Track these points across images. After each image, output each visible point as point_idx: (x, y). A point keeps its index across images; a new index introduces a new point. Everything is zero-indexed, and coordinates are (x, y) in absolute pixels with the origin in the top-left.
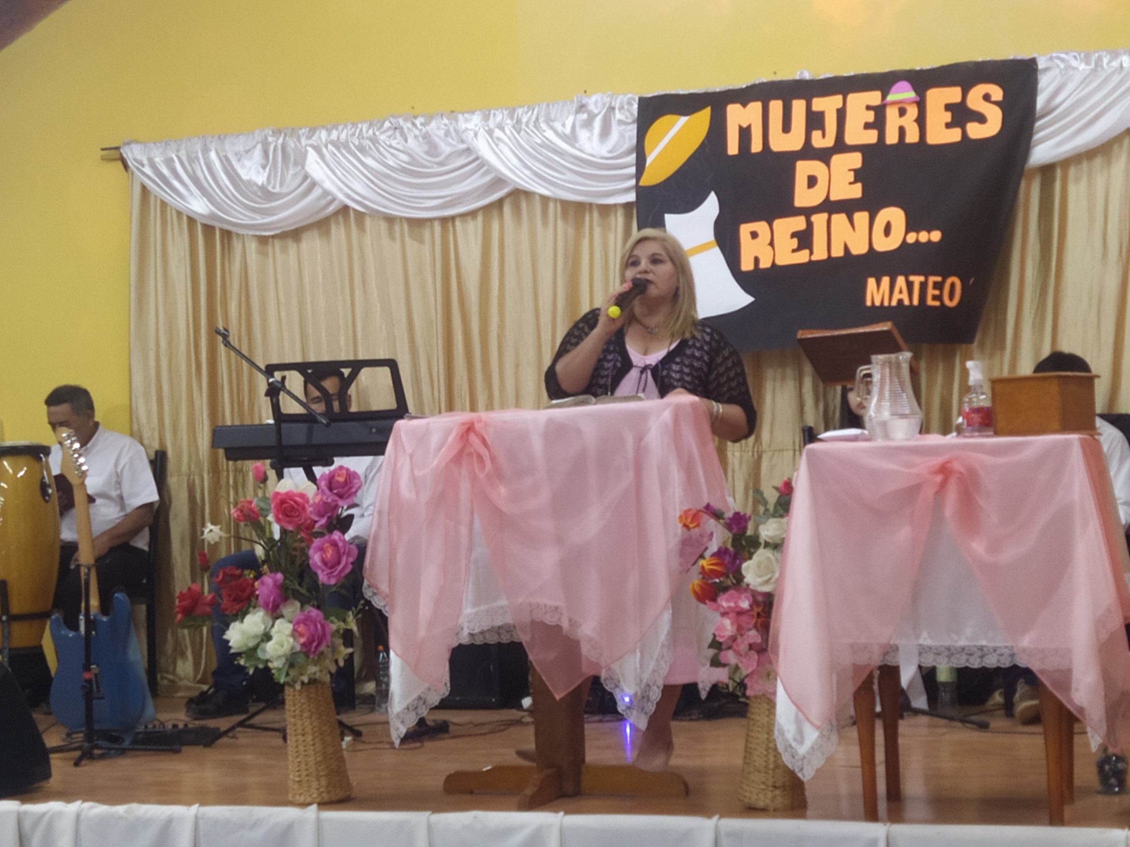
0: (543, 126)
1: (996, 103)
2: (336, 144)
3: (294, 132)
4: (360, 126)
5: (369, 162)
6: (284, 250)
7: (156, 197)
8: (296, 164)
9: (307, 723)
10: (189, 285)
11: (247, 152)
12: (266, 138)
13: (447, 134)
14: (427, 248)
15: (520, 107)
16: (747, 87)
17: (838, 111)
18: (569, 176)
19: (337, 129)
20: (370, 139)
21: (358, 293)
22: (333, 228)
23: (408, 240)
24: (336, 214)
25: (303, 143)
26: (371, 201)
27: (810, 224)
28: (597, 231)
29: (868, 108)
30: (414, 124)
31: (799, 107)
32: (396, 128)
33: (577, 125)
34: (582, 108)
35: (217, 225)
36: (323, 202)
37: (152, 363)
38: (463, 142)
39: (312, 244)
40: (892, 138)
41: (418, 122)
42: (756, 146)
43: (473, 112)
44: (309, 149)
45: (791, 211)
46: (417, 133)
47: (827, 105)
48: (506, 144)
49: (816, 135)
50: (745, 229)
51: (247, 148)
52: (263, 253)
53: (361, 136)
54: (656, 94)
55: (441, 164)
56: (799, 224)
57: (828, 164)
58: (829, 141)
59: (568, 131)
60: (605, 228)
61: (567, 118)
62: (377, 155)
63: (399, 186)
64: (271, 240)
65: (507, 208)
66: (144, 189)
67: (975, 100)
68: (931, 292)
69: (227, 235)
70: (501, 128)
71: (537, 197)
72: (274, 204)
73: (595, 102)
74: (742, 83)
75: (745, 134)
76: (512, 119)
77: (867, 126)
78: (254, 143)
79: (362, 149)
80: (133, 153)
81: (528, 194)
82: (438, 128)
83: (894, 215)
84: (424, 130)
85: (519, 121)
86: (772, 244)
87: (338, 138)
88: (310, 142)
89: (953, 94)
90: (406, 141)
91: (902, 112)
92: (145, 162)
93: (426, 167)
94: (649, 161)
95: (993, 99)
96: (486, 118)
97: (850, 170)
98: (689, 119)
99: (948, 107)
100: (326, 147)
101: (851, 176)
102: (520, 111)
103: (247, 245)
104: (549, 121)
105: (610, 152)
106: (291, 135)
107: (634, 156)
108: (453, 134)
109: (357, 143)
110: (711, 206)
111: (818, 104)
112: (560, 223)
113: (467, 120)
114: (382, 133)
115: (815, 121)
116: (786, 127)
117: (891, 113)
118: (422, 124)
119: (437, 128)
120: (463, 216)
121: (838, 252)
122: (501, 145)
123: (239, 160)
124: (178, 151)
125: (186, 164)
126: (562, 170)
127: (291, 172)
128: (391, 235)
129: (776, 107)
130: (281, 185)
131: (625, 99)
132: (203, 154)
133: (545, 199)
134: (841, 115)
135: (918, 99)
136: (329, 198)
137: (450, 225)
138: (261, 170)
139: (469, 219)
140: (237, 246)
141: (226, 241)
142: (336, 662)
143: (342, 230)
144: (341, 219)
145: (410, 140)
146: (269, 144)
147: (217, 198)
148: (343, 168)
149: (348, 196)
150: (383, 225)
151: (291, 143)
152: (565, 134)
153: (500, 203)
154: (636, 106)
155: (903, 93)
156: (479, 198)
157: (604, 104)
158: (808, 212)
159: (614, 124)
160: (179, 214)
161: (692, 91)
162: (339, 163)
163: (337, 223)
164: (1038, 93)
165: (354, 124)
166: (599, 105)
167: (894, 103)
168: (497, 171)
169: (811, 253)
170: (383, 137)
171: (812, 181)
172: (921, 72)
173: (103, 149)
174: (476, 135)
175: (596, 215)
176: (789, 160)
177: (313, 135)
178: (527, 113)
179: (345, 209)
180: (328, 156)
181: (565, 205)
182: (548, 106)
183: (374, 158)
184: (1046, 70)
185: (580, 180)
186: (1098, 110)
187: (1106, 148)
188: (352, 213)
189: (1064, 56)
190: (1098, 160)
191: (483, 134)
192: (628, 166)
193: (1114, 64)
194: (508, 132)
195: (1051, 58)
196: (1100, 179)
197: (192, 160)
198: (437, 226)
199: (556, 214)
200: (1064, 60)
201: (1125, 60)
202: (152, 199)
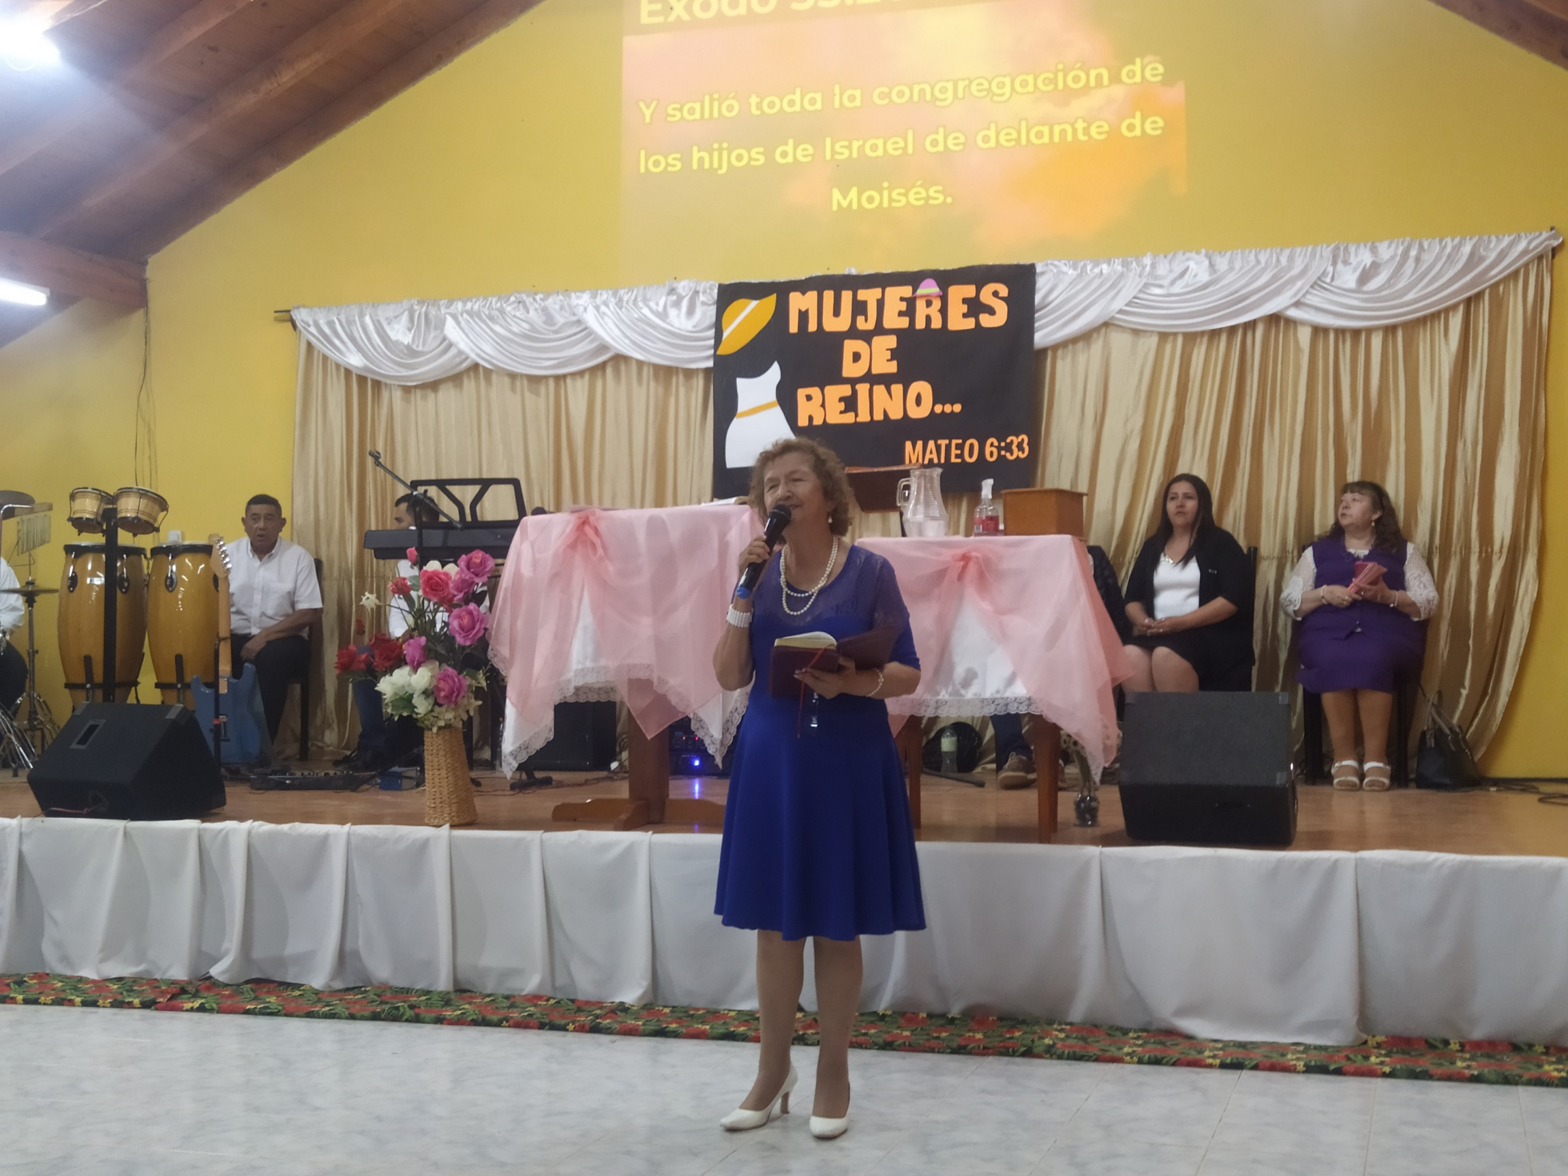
0: (641, 304)
1: (1002, 299)
2: (470, 313)
3: (435, 302)
4: (490, 299)
5: (497, 328)
6: (424, 398)
7: (319, 352)
8: (436, 328)
9: (442, 760)
10: (344, 422)
11: (396, 317)
12: (412, 305)
13: (562, 308)
14: (542, 400)
15: (622, 288)
16: (806, 279)
17: (878, 300)
18: (660, 345)
19: (471, 301)
20: (498, 310)
21: (484, 435)
22: (466, 381)
23: (527, 394)
24: (468, 370)
25: (443, 312)
26: (498, 360)
27: (854, 392)
28: (682, 390)
29: (902, 299)
30: (534, 299)
31: (847, 296)
32: (520, 302)
33: (668, 305)
34: (672, 291)
35: (369, 376)
36: (458, 360)
37: (311, 488)
38: (574, 314)
39: (447, 394)
40: (920, 324)
41: (538, 297)
42: (812, 327)
43: (583, 291)
44: (448, 317)
45: (839, 380)
46: (537, 306)
47: (869, 296)
48: (609, 317)
49: (860, 320)
50: (802, 393)
51: (396, 314)
52: (406, 400)
53: (490, 308)
54: (732, 282)
55: (556, 332)
56: (846, 390)
57: (870, 344)
58: (870, 325)
59: (660, 309)
60: (689, 389)
61: (660, 299)
62: (504, 323)
63: (521, 349)
64: (413, 390)
65: (609, 370)
66: (309, 345)
67: (986, 296)
68: (954, 451)
69: (377, 384)
70: (606, 304)
71: (634, 361)
72: (417, 360)
73: (683, 287)
74: (802, 276)
75: (803, 316)
76: (615, 298)
77: (901, 314)
78: (402, 310)
79: (491, 318)
80: (300, 316)
81: (625, 359)
82: (555, 303)
83: (922, 388)
84: (543, 304)
85: (621, 300)
86: (823, 405)
87: (472, 309)
88: (449, 311)
89: (969, 291)
90: (528, 312)
91: (929, 304)
92: (311, 323)
93: (543, 334)
94: (725, 335)
95: (1000, 295)
96: (594, 296)
97: (887, 350)
98: (757, 305)
99: (965, 301)
100: (462, 316)
101: (888, 355)
102: (622, 292)
103: (393, 393)
104: (645, 300)
105: (694, 327)
106: (433, 305)
107: (713, 330)
108: (567, 308)
109: (487, 313)
110: (774, 373)
111: (863, 295)
112: (652, 384)
113: (578, 298)
114: (508, 305)
115: (859, 308)
116: (837, 312)
117: (920, 305)
118: (541, 299)
119: (553, 303)
120: (573, 375)
121: (879, 416)
122: (606, 318)
123: (389, 324)
124: (338, 315)
125: (345, 325)
126: (655, 339)
127: (432, 335)
128: (513, 389)
129: (829, 295)
130: (424, 344)
131: (708, 285)
132: (359, 318)
133: (640, 364)
134: (880, 304)
135: (941, 294)
136: (463, 357)
137: (562, 383)
138: (407, 332)
139: (578, 377)
140: (385, 394)
141: (376, 390)
142: (468, 712)
143: (473, 382)
144: (472, 374)
145: (531, 312)
146: (415, 311)
147: (371, 355)
148: (475, 332)
149: (479, 355)
150: (507, 380)
151: (433, 311)
152: (658, 311)
153: (603, 366)
154: (716, 291)
155: (929, 288)
156: (587, 360)
157: (690, 289)
158: (853, 382)
159: (698, 304)
160: (338, 366)
161: (761, 281)
162: (472, 329)
163: (469, 377)
164: (1036, 290)
165: (485, 298)
166: (687, 289)
167: (922, 296)
168: (602, 339)
169: (856, 416)
170: (509, 309)
171: (856, 357)
172: (945, 272)
173: (275, 312)
174: (585, 309)
175: (681, 377)
176: (839, 338)
177: (451, 305)
178: (627, 293)
179: (476, 366)
180: (463, 324)
181: (657, 368)
182: (645, 288)
183: (502, 326)
184: (1043, 273)
185: (669, 348)
186: (1084, 305)
187: (1085, 337)
188: (481, 370)
189: (1056, 263)
190: (1080, 345)
191: (591, 309)
192: (708, 339)
193: (1097, 270)
194: (611, 306)
195: (1047, 265)
196: (1082, 359)
197: (350, 322)
198: (551, 383)
199: (649, 375)
200: (1056, 266)
201: (1105, 267)
202: (316, 354)
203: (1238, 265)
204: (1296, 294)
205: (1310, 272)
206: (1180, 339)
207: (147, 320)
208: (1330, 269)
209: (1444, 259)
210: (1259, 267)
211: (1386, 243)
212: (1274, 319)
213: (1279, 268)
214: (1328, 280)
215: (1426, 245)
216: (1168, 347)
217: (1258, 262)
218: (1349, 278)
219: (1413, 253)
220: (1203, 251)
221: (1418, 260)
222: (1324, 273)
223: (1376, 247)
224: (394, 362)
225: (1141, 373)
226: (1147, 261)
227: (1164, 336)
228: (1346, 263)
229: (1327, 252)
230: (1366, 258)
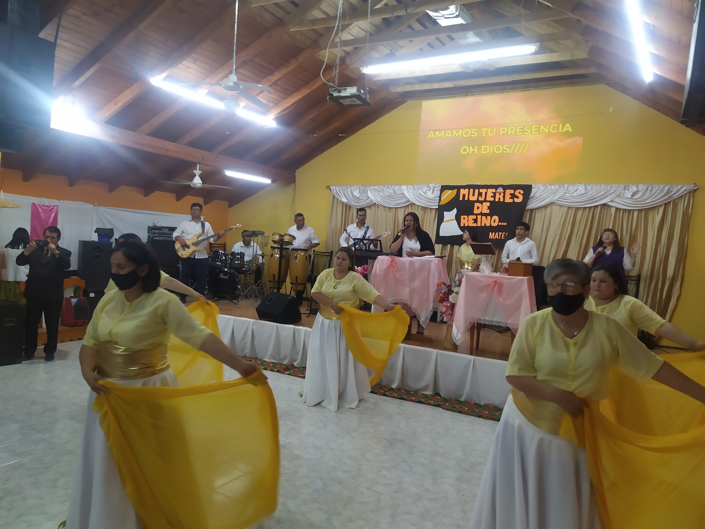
1: (521, 194)
2: (375, 190)
3: (366, 186)
5: (381, 194)
8: (366, 193)
11: (356, 189)
12: (360, 187)
13: (399, 189)
14: (392, 213)
15: (415, 185)
17: (485, 192)
18: (424, 201)
19: (375, 186)
20: (382, 189)
22: (372, 207)
23: (388, 212)
24: (373, 204)
25: (368, 188)
26: (381, 203)
27: (477, 217)
28: (429, 213)
29: (492, 192)
30: (392, 187)
31: (477, 191)
32: (388, 187)
33: (427, 190)
34: (428, 186)
35: (348, 205)
36: (371, 202)
38: (402, 191)
40: (497, 200)
41: (392, 186)
42: (466, 199)
43: (404, 185)
44: (369, 190)
45: (473, 214)
46: (392, 189)
47: (483, 191)
48: (411, 193)
49: (480, 197)
50: (462, 217)
53: (380, 188)
54: (445, 185)
55: (396, 196)
56: (475, 217)
57: (482, 205)
58: (483, 199)
59: (425, 191)
60: (431, 214)
61: (425, 188)
62: (383, 193)
63: (387, 200)
65: (410, 207)
66: (334, 195)
67: (517, 193)
68: (503, 236)
69: (350, 207)
70: (410, 189)
71: (417, 205)
72: (360, 201)
73: (432, 185)
74: (465, 184)
75: (464, 195)
77: (492, 197)
78: (358, 188)
80: (332, 188)
81: (415, 204)
83: (496, 218)
85: (414, 188)
86: (468, 221)
87: (375, 188)
88: (369, 189)
89: (512, 191)
90: (389, 190)
91: (500, 194)
92: (335, 190)
93: (393, 196)
94: (442, 199)
96: (407, 187)
97: (487, 206)
98: (452, 191)
99: (510, 194)
100: (372, 190)
101: (487, 208)
104: (421, 189)
105: (434, 197)
107: (439, 198)
109: (379, 190)
110: (455, 211)
111: (481, 190)
112: (421, 211)
113: (403, 187)
114: (385, 188)
115: (480, 194)
116: (473, 195)
117: (497, 194)
118: (393, 187)
119: (396, 188)
121: (483, 225)
122: (410, 193)
124: (342, 188)
125: (343, 191)
126: (423, 199)
127: (365, 195)
128: (384, 210)
129: (472, 190)
130: (362, 197)
131: (438, 185)
132: (347, 189)
133: (418, 205)
135: (504, 192)
137: (397, 209)
138: (358, 194)
139: (401, 208)
140: (352, 209)
143: (374, 208)
144: (374, 206)
145: (390, 190)
147: (348, 199)
148: (375, 195)
149: (376, 201)
150: (383, 208)
151: (365, 188)
153: (408, 205)
154: (440, 187)
155: (500, 190)
156: (404, 204)
157: (434, 186)
158: (477, 215)
159: (435, 191)
160: (341, 202)
161: (453, 185)
164: (532, 193)
165: (379, 186)
167: (498, 192)
168: (408, 198)
169: (477, 224)
170: (385, 189)
171: (478, 208)
172: (505, 186)
173: (326, 186)
174: (405, 190)
175: (429, 210)
176: (474, 202)
177: (370, 187)
178: (416, 187)
179: (375, 203)
180: (373, 192)
181: (422, 207)
182: (421, 185)
184: (534, 188)
185: (426, 202)
186: (545, 198)
187: (545, 207)
188: (376, 205)
189: (538, 185)
190: (543, 209)
191: (406, 190)
192: (437, 200)
193: (550, 188)
194: (412, 190)
195: (536, 185)
196: (543, 213)
197: (344, 190)
198: (394, 209)
199: (420, 209)
200: (538, 186)
201: (553, 187)
202: (335, 197)
203: (594, 188)
204: (611, 199)
205: (617, 192)
206: (574, 209)
207: (295, 186)
208: (623, 192)
209: (659, 191)
210: (601, 190)
211: (641, 185)
212: (604, 205)
213: (607, 190)
214: (622, 195)
215: (654, 186)
216: (570, 211)
217: (600, 188)
218: (628, 194)
219: (650, 188)
220: (584, 184)
221: (651, 190)
222: (621, 193)
223: (638, 186)
224: (355, 202)
225: (561, 218)
226: (566, 186)
227: (569, 208)
228: (628, 190)
229: (622, 186)
230: (634, 189)
